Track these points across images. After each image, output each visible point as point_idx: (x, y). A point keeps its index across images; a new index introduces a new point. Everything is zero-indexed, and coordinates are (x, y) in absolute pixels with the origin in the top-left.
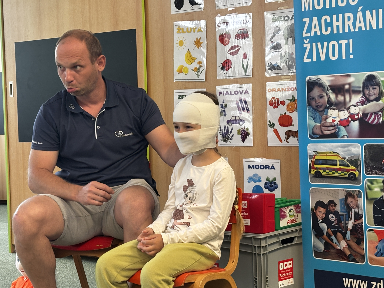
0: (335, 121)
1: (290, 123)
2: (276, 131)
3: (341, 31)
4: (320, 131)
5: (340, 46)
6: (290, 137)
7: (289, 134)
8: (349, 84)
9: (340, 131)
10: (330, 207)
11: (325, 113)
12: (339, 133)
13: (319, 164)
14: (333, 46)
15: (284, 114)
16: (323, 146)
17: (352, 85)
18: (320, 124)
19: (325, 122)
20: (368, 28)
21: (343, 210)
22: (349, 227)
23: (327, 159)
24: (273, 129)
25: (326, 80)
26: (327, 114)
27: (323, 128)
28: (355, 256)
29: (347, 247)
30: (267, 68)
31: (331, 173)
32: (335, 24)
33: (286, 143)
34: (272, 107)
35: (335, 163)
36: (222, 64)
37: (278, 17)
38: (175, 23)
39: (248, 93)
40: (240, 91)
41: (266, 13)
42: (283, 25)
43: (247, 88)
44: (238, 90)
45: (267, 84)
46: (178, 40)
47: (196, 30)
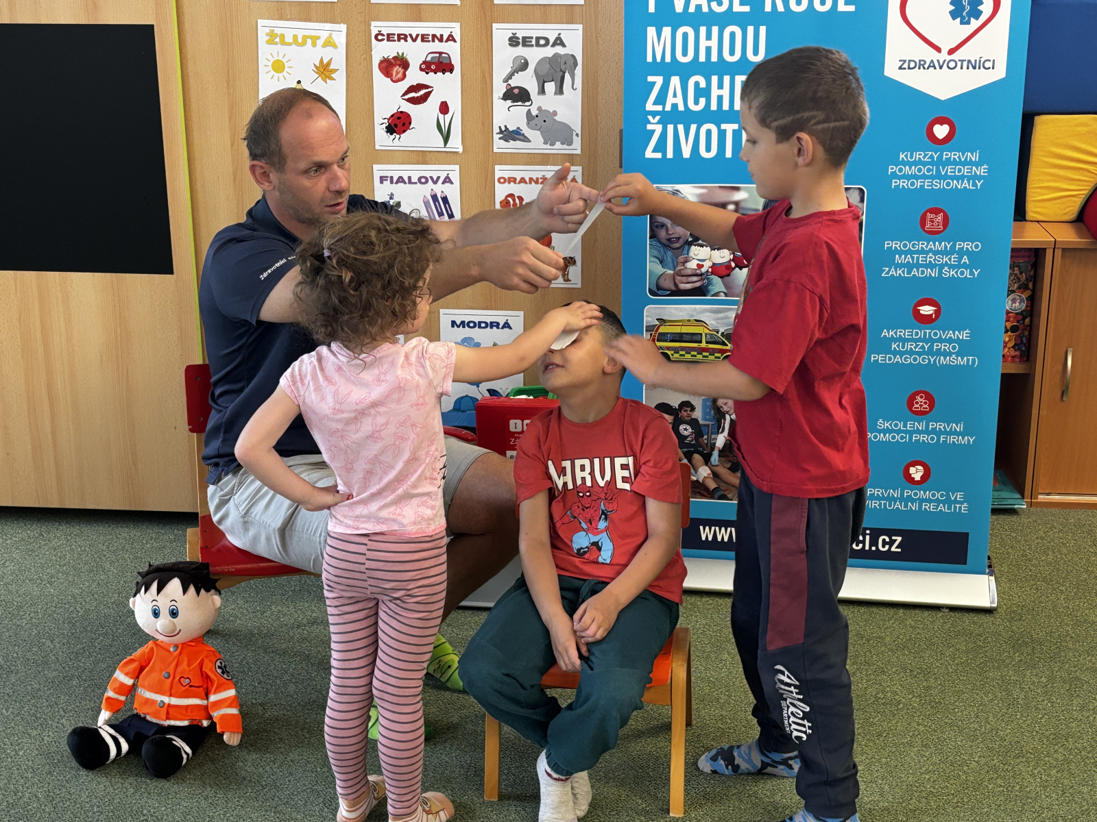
0: (702, 266)
3: (726, 107)
4: (673, 283)
5: (722, 134)
8: (737, 203)
9: (711, 284)
10: (682, 411)
11: (685, 252)
12: (710, 287)
13: (666, 341)
14: (709, 132)
16: (676, 309)
17: (743, 205)
18: (672, 272)
19: (683, 268)
21: (708, 417)
22: (717, 445)
23: (682, 332)
25: (690, 194)
26: (688, 254)
27: (679, 277)
28: (725, 491)
29: (711, 476)
30: (496, 137)
31: (688, 356)
32: (715, 92)
35: (698, 338)
36: (389, 120)
37: (524, 38)
38: (261, 22)
39: (452, 183)
40: (431, 178)
41: (495, 26)
42: (535, 55)
43: (448, 172)
44: (428, 175)
45: (497, 167)
46: (270, 57)
47: (318, 41)
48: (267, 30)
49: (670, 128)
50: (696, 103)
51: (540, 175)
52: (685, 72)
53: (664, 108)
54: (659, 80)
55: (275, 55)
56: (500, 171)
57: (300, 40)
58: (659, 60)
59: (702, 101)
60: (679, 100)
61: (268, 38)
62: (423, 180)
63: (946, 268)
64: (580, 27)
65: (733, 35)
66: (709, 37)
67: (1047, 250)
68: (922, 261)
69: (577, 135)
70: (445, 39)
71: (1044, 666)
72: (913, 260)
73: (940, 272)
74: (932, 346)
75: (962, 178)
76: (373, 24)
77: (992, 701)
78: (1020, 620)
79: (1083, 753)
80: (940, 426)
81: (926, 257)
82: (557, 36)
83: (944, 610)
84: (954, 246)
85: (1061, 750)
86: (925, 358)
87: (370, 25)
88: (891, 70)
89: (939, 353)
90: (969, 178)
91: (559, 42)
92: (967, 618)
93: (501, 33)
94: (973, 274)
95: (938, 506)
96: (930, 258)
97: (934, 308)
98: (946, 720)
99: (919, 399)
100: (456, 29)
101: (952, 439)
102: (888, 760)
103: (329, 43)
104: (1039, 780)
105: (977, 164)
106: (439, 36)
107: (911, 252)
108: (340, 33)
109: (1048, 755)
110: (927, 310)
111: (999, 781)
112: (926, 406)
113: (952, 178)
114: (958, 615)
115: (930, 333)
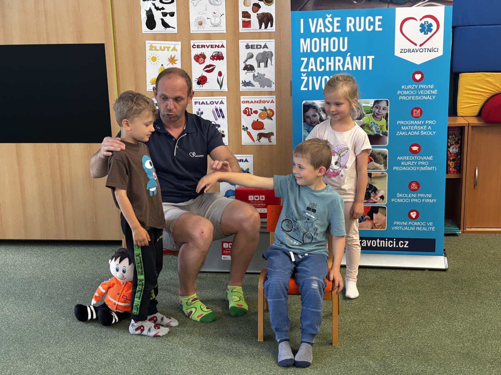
1: (261, 127)
2: (249, 134)
6: (262, 138)
7: (260, 136)
15: (256, 121)
20: (354, 69)
24: (246, 132)
30: (241, 85)
33: (258, 142)
34: (246, 115)
36: (198, 79)
37: (252, 45)
38: (147, 42)
39: (223, 103)
40: (215, 102)
41: (240, 41)
42: (256, 52)
43: (222, 99)
44: (214, 101)
45: (241, 97)
46: (151, 56)
47: (170, 49)
48: (149, 45)
49: (310, 78)
50: (321, 68)
51: (258, 100)
52: (316, 56)
53: (308, 70)
54: (305, 59)
55: (153, 54)
56: (243, 98)
57: (162, 48)
58: (305, 51)
59: (323, 67)
60: (314, 67)
61: (150, 48)
62: (212, 103)
63: (422, 131)
64: (274, 40)
65: (334, 41)
66: (325, 42)
67: (466, 127)
68: (412, 129)
69: (273, 83)
70: (220, 46)
71: (466, 289)
72: (409, 129)
73: (420, 133)
74: (417, 163)
75: (427, 95)
76: (192, 41)
77: (444, 301)
78: (457, 273)
79: (480, 318)
80: (422, 195)
81: (414, 127)
82: (264, 44)
83: (426, 270)
84: (425, 122)
85: (472, 317)
86: (415, 168)
87: (190, 42)
88: (397, 53)
89: (421, 165)
90: (430, 95)
91: (265, 46)
92: (436, 273)
93: (242, 44)
94: (432, 133)
95: (422, 228)
96: (416, 127)
97: (418, 148)
98: (426, 308)
99: (413, 184)
100: (224, 42)
101: (427, 201)
102: (403, 322)
103: (174, 49)
104: (462, 328)
105: (433, 89)
106: (218, 46)
107: (407, 125)
108: (178, 45)
109: (467, 319)
110: (415, 148)
111: (446, 328)
112: (416, 187)
113: (423, 95)
114: (432, 272)
115: (417, 158)
